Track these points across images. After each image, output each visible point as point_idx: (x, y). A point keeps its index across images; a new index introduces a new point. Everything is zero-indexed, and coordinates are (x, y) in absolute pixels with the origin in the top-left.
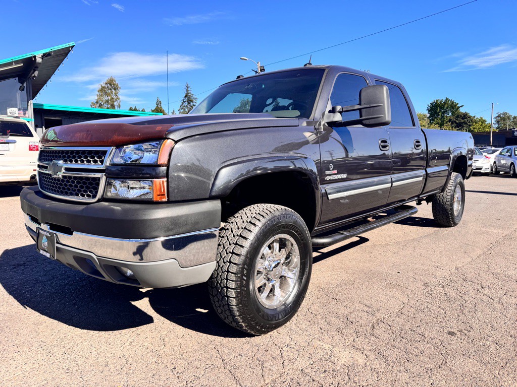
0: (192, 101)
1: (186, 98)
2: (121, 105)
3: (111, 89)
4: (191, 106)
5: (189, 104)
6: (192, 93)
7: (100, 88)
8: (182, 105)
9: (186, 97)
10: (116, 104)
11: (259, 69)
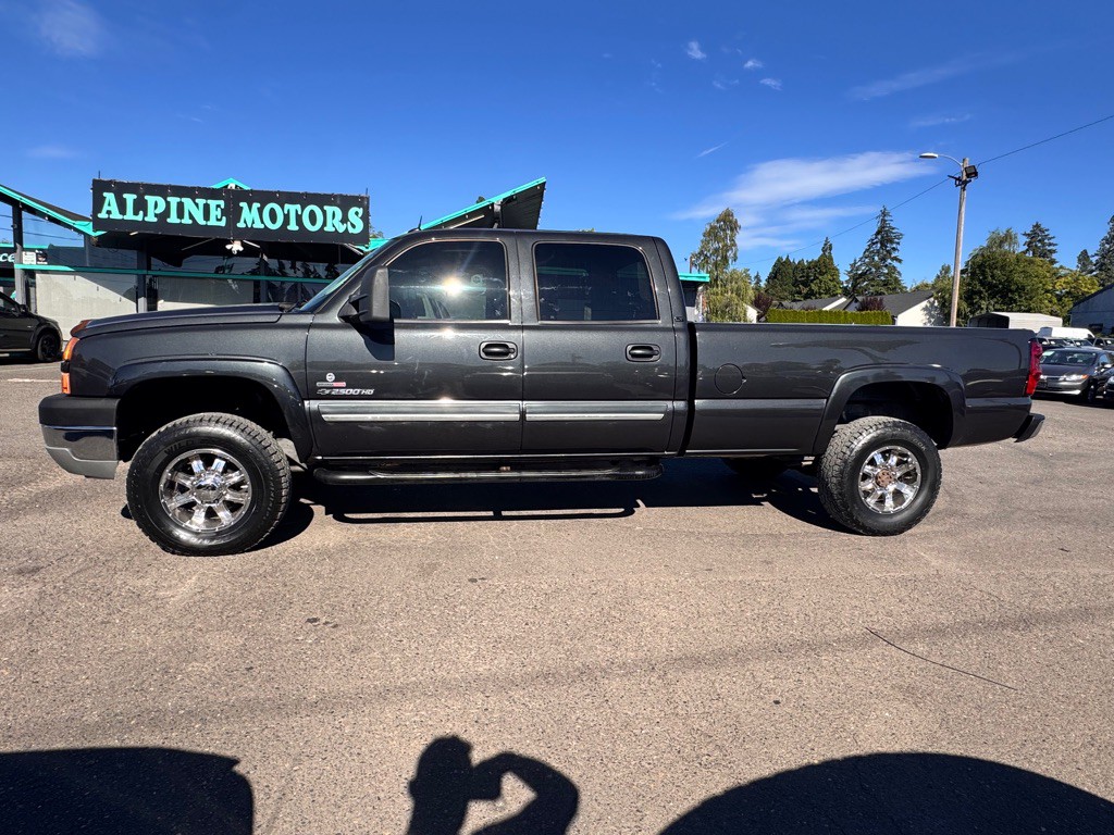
0: (892, 242)
1: (879, 237)
2: (738, 255)
3: (724, 230)
4: (888, 251)
5: (882, 245)
6: (892, 224)
7: (708, 228)
8: (867, 250)
9: (878, 233)
10: (730, 254)
11: (964, 174)
